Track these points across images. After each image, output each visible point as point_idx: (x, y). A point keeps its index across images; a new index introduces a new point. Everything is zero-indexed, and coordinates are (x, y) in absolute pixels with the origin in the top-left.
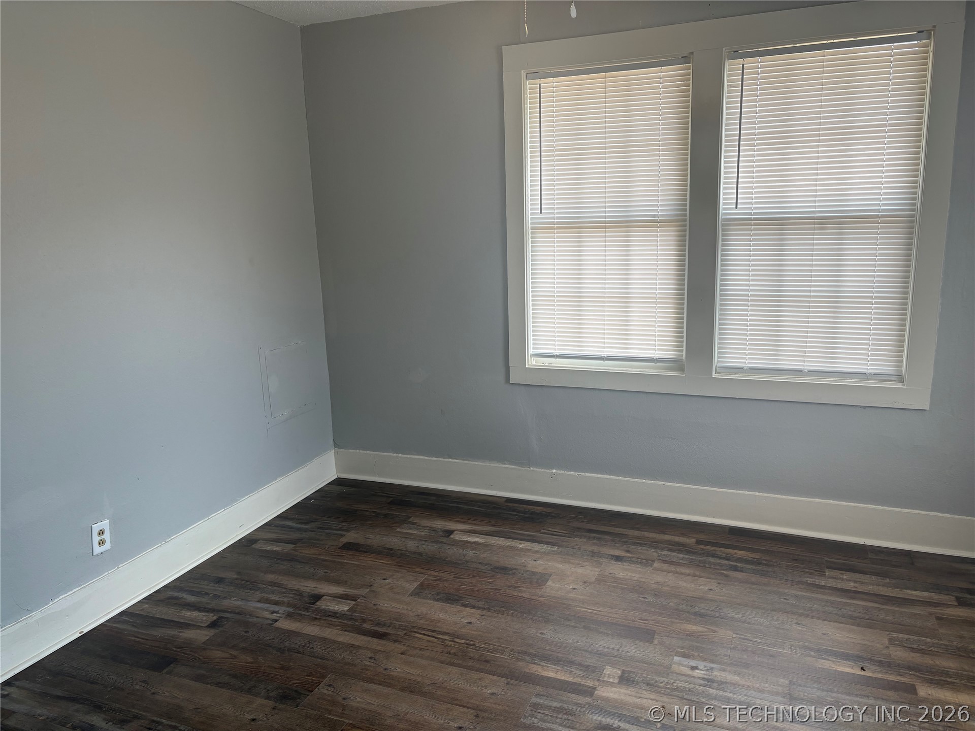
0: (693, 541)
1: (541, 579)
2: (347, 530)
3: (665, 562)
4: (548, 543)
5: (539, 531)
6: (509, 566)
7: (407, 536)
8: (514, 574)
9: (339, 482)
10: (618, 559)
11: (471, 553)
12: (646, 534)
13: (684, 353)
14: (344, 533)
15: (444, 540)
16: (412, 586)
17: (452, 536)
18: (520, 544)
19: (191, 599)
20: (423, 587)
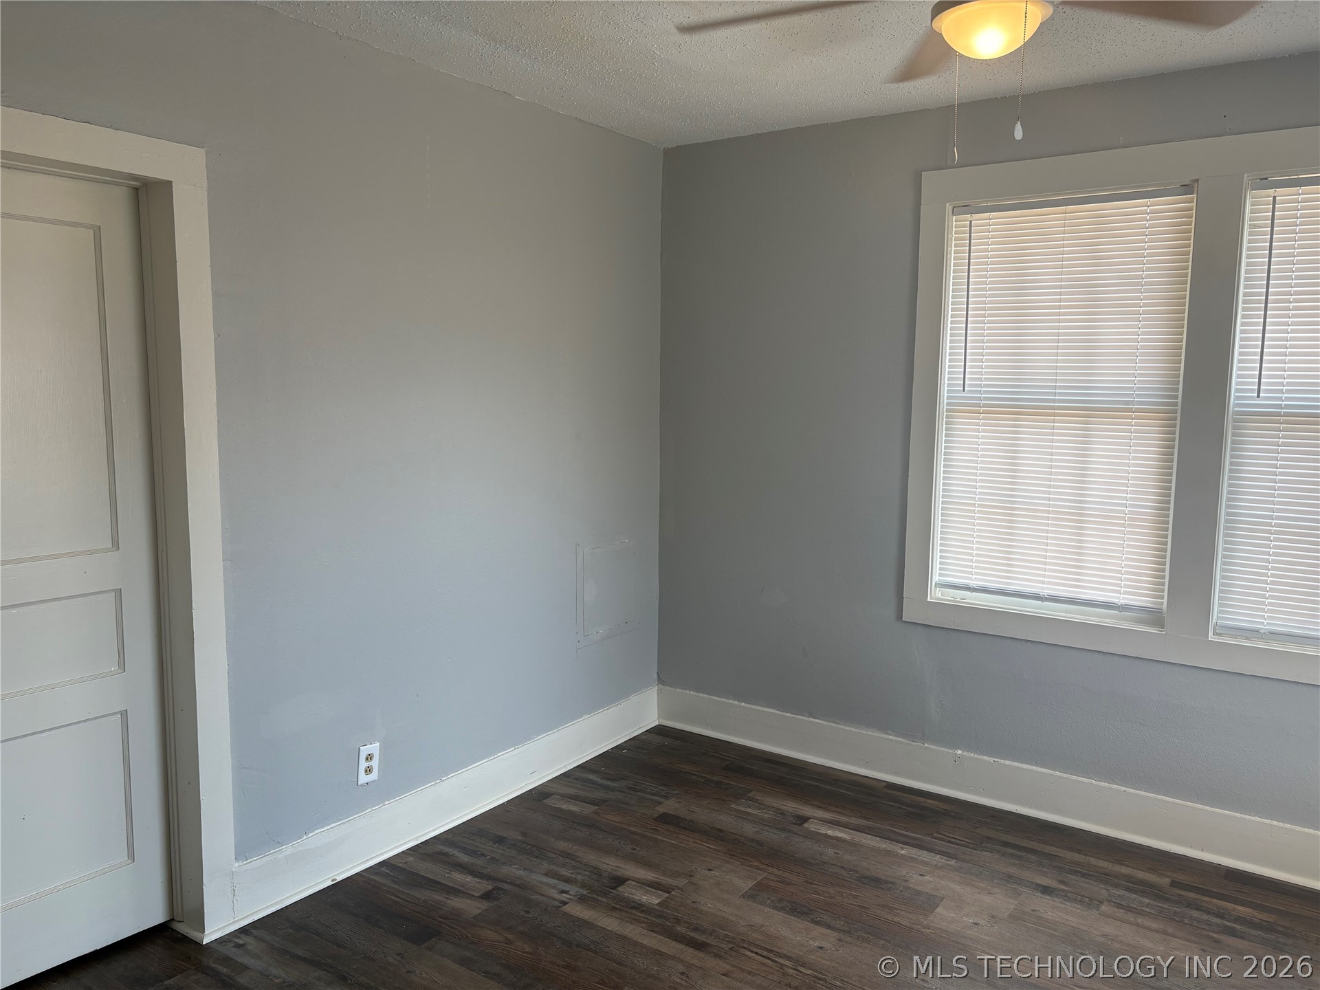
0: (1167, 881)
1: (929, 903)
2: (666, 797)
3: (1119, 906)
4: (942, 853)
5: (930, 835)
6: (883, 877)
7: (744, 816)
8: (890, 889)
9: (659, 730)
10: (1046, 890)
11: (831, 852)
12: (1093, 861)
13: (1165, 600)
14: (662, 800)
15: (796, 828)
16: (746, 885)
17: (806, 825)
18: (902, 848)
19: (464, 858)
20: (761, 887)
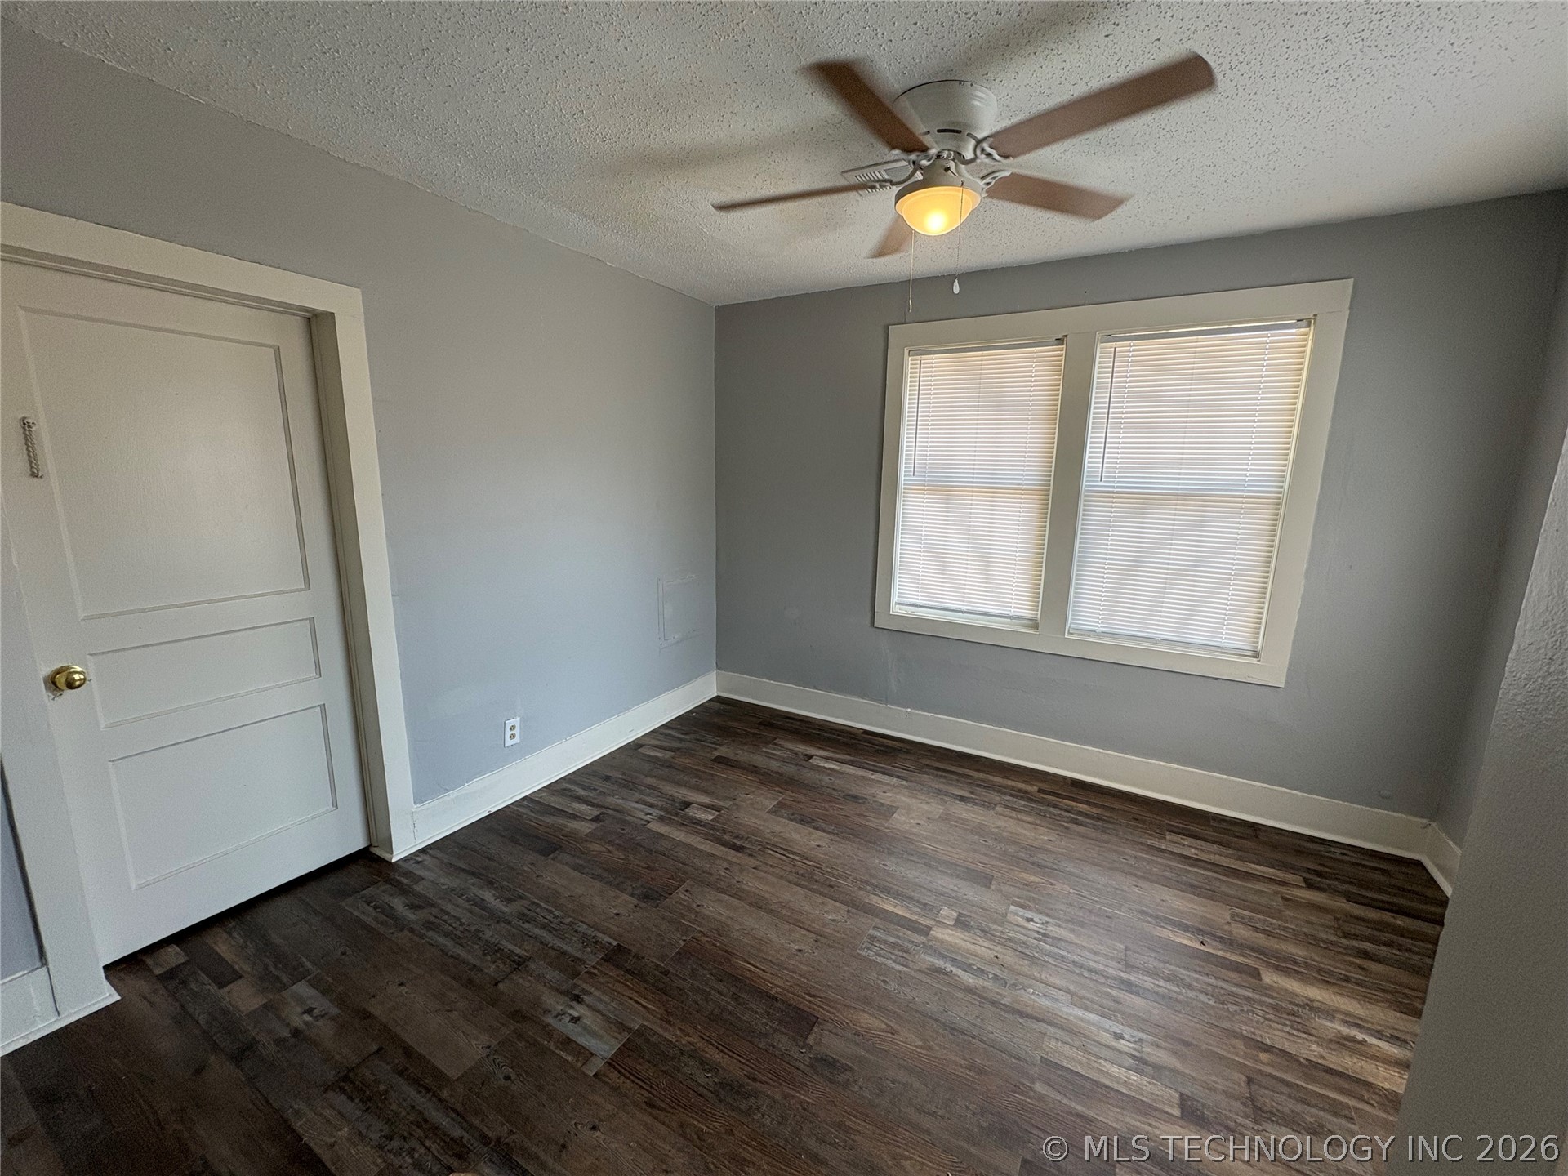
0: (1036, 788)
1: (890, 811)
2: (721, 745)
3: (1007, 807)
4: (898, 777)
5: (890, 764)
6: (860, 795)
7: (771, 757)
8: (864, 803)
9: (718, 699)
10: (962, 799)
11: (827, 778)
12: (991, 778)
13: (1039, 612)
14: (717, 747)
15: (804, 763)
16: (771, 804)
17: (811, 761)
18: (872, 774)
19: (582, 792)
20: (781, 805)
